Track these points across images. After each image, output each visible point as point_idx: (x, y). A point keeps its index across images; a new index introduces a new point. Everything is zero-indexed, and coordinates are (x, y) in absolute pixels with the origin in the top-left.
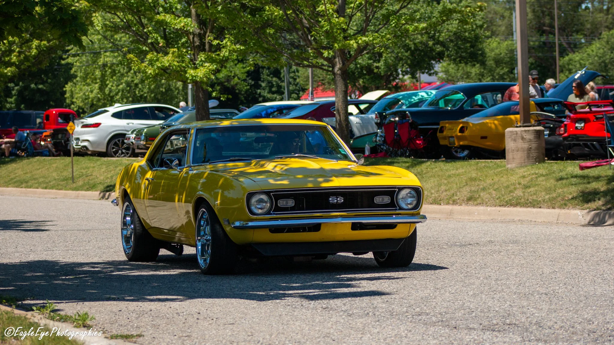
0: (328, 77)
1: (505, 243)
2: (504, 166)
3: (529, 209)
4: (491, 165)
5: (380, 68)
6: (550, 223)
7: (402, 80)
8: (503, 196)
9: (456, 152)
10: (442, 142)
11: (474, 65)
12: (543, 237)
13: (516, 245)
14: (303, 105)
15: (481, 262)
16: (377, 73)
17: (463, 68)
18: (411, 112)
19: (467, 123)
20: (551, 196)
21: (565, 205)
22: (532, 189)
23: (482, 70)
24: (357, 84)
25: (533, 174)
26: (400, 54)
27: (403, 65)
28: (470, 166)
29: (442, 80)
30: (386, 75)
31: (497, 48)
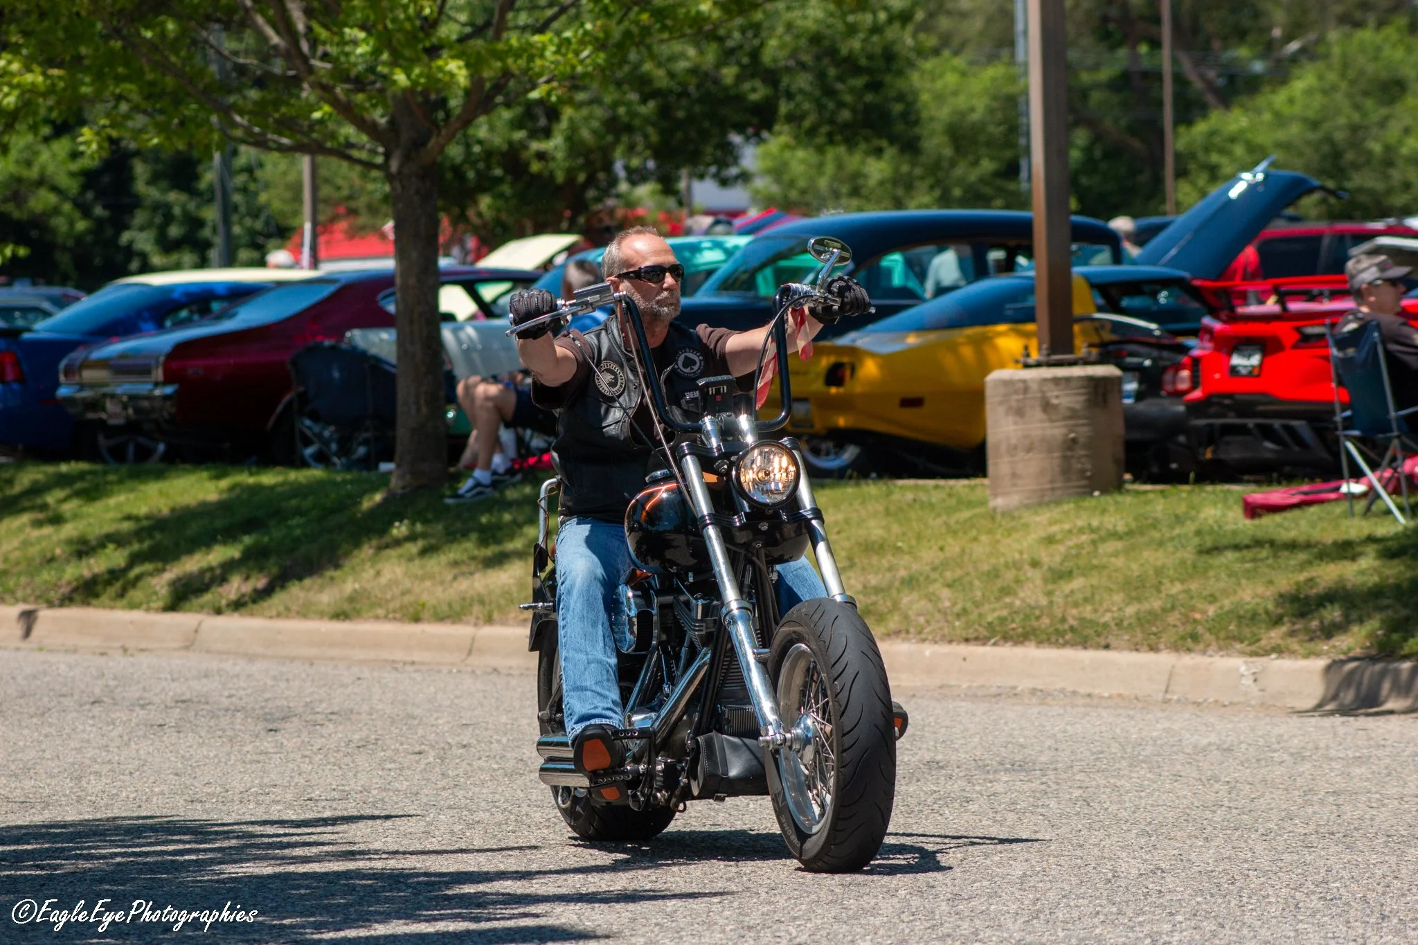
0: (370, 187)
1: (983, 768)
2: (983, 503)
3: (1069, 653)
4: (936, 497)
5: (553, 159)
6: (1140, 702)
7: (631, 204)
8: (977, 605)
9: (817, 452)
11: (878, 152)
12: (1115, 748)
13: (1022, 776)
14: (280, 284)
16: (537, 177)
17: (838, 162)
19: (853, 351)
20: (1146, 606)
21: (1195, 637)
22: (1077, 583)
23: (905, 168)
24: (471, 213)
25: (1081, 531)
26: (622, 110)
27: (631, 149)
28: (863, 503)
29: (769, 203)
30: (570, 180)
31: (956, 91)
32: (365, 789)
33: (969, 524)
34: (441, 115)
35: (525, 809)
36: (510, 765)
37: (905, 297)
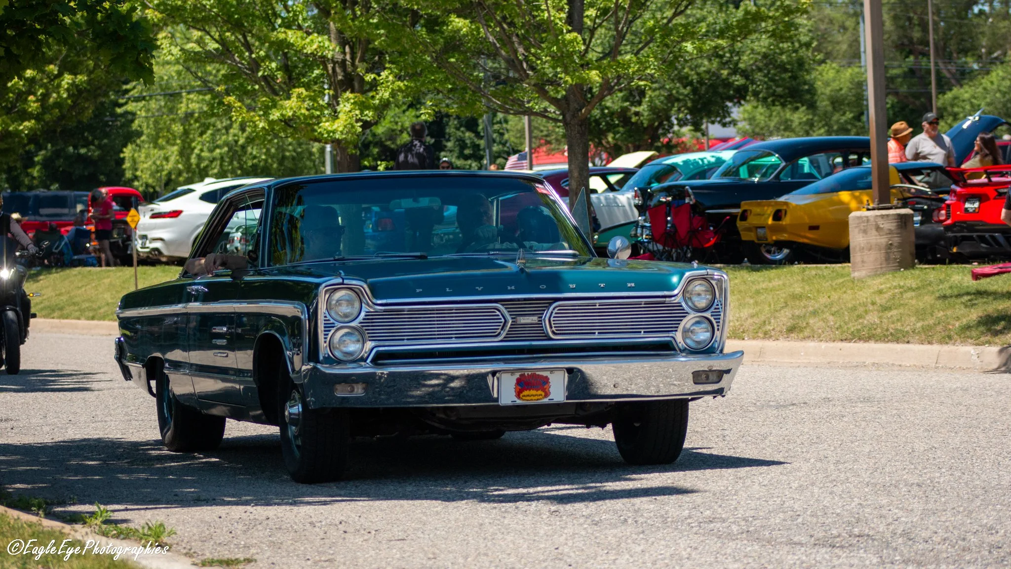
0: (557, 130)
1: (850, 401)
2: (849, 275)
3: (890, 346)
4: (826, 272)
5: (643, 116)
6: (924, 369)
7: (679, 135)
8: (846, 323)
9: (769, 252)
10: (746, 236)
11: (797, 108)
12: (912, 390)
13: (868, 404)
15: (811, 433)
16: (636, 123)
17: (779, 113)
18: (693, 187)
19: (786, 203)
20: (926, 323)
21: (950, 337)
22: (894, 312)
23: (811, 117)
24: (604, 142)
25: (895, 287)
26: (674, 92)
27: (679, 110)
28: (792, 276)
29: (745, 134)
30: (651, 126)
31: (834, 81)
33: (842, 285)
34: (589, 96)
37: (810, 178)
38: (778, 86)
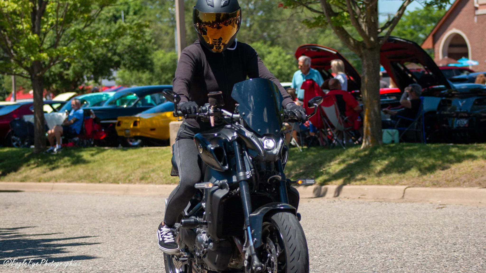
0: (28, 83)
2: (170, 152)
4: (159, 151)
5: (70, 75)
7: (87, 85)
9: (131, 141)
10: (120, 134)
11: (144, 72)
14: (7, 105)
15: (151, 228)
16: (66, 79)
17: (136, 75)
18: (94, 110)
19: (139, 118)
23: (151, 76)
24: (51, 88)
26: (85, 64)
27: (87, 73)
28: (142, 152)
29: (119, 84)
30: (74, 81)
31: (163, 58)
32: (28, 221)
33: (166, 157)
34: (44, 66)
35: (65, 225)
36: (62, 215)
37: (151, 105)
38: (135, 61)
